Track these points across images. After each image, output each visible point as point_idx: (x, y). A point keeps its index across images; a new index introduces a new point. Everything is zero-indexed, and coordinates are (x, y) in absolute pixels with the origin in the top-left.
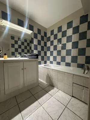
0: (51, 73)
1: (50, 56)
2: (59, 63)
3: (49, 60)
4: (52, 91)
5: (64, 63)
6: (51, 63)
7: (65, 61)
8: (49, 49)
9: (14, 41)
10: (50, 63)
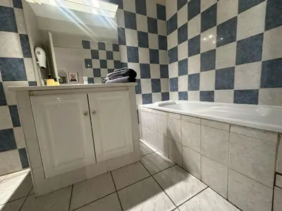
0: (177, 127)
1: (177, 76)
2: (207, 97)
3: (175, 88)
4: (180, 186)
5: (230, 94)
6: (183, 96)
7: (230, 87)
8: (173, 55)
9: (89, 51)
10: (180, 99)
